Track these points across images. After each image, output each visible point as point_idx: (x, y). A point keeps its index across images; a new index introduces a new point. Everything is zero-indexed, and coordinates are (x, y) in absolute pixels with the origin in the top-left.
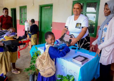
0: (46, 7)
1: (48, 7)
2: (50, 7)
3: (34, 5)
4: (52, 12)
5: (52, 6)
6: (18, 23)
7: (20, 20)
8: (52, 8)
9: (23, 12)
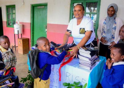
0: (39, 7)
1: (41, 7)
2: (43, 6)
3: (24, 4)
4: (47, 12)
5: (47, 5)
6: (5, 25)
7: (7, 22)
8: (47, 8)
9: (11, 12)
